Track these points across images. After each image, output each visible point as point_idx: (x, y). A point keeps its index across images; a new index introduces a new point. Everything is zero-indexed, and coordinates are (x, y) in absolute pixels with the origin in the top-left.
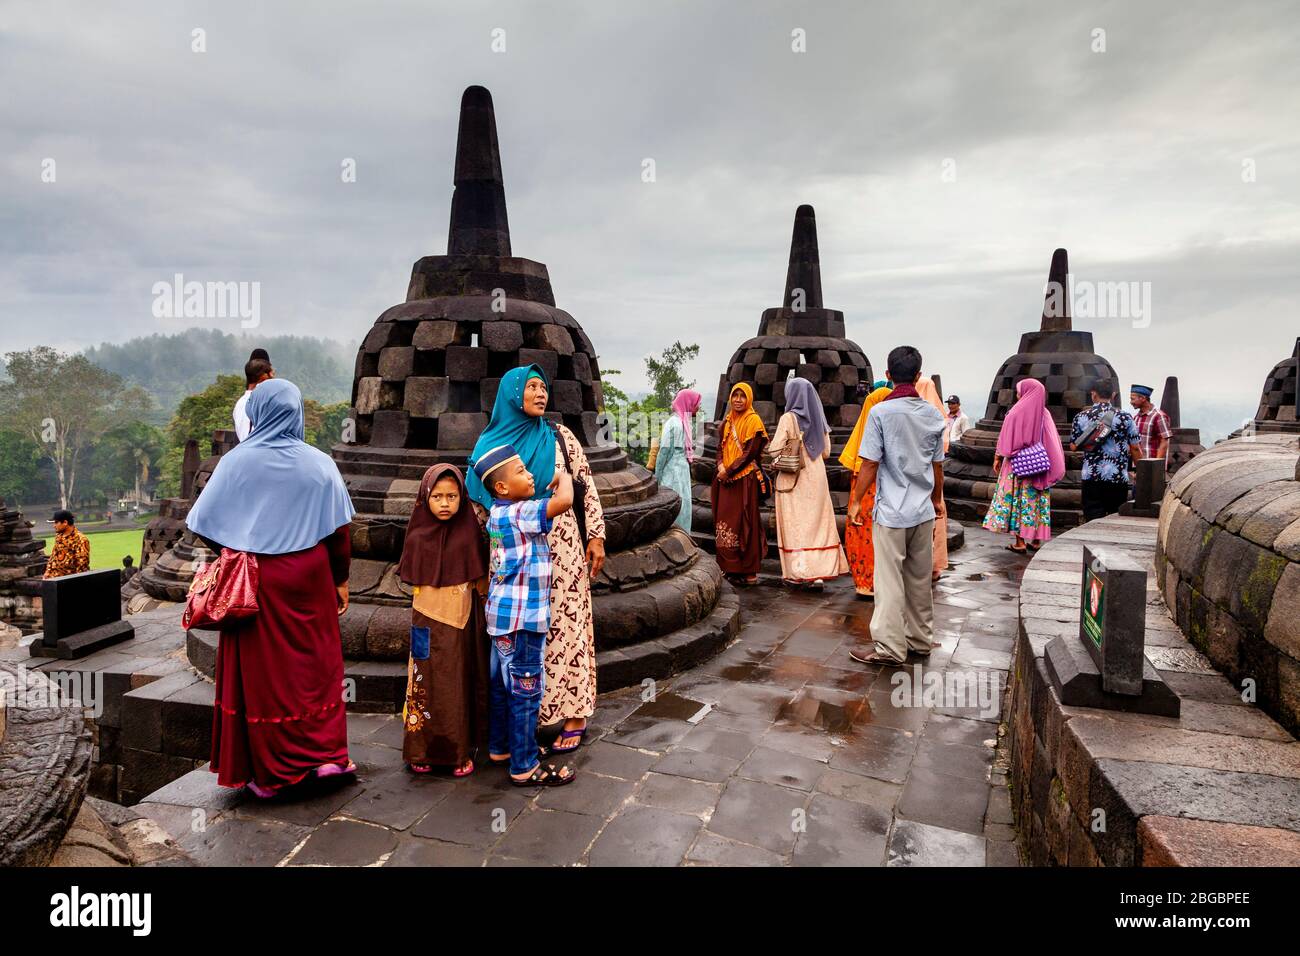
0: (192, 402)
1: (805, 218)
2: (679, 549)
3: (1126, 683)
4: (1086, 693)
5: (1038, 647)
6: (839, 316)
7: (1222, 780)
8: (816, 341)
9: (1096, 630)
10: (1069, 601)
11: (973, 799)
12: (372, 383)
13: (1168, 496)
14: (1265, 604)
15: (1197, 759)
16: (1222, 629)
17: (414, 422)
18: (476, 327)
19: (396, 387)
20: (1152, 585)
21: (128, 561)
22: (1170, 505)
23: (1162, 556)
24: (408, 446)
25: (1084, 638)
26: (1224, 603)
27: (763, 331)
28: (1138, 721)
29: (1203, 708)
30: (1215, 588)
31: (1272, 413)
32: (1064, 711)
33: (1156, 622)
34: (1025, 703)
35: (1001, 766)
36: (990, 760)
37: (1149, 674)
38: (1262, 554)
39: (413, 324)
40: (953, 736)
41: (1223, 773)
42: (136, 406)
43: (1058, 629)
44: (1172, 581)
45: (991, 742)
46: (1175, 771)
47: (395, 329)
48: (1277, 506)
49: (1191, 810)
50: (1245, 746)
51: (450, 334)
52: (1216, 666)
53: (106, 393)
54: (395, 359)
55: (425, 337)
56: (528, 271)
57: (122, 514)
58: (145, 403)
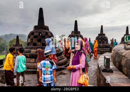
0: (11, 41)
1: (76, 22)
2: (63, 57)
3: (108, 70)
4: (104, 71)
5: (100, 66)
6: (80, 32)
7: (117, 79)
8: (77, 34)
9: (105, 64)
10: (103, 61)
11: (93, 82)
12: (29, 39)
13: (112, 50)
14: (121, 61)
15: (115, 77)
16: (117, 64)
17: (34, 43)
18: (41, 33)
19: (32, 40)
20: (111, 59)
21: (4, 58)
22: (113, 51)
23: (112, 56)
24: (33, 46)
25: (104, 65)
26: (117, 61)
27: (72, 33)
28: (109, 73)
29: (115, 72)
30: (117, 60)
31: (122, 42)
32: (102, 73)
33: (111, 63)
34: (98, 72)
35: (96, 78)
36: (95, 78)
37: (110, 69)
38: (121, 56)
39: (34, 33)
40: (91, 76)
41: (117, 78)
42: (5, 42)
43: (102, 64)
44: (113, 59)
45: (95, 76)
46: (113, 78)
47: (32, 33)
48: (122, 51)
49: (114, 82)
50: (119, 75)
51: (38, 34)
52: (117, 67)
53: (2, 40)
54: (32, 37)
55: (35, 34)
56: (46, 27)
57: (3, 53)
58: (6, 41)
